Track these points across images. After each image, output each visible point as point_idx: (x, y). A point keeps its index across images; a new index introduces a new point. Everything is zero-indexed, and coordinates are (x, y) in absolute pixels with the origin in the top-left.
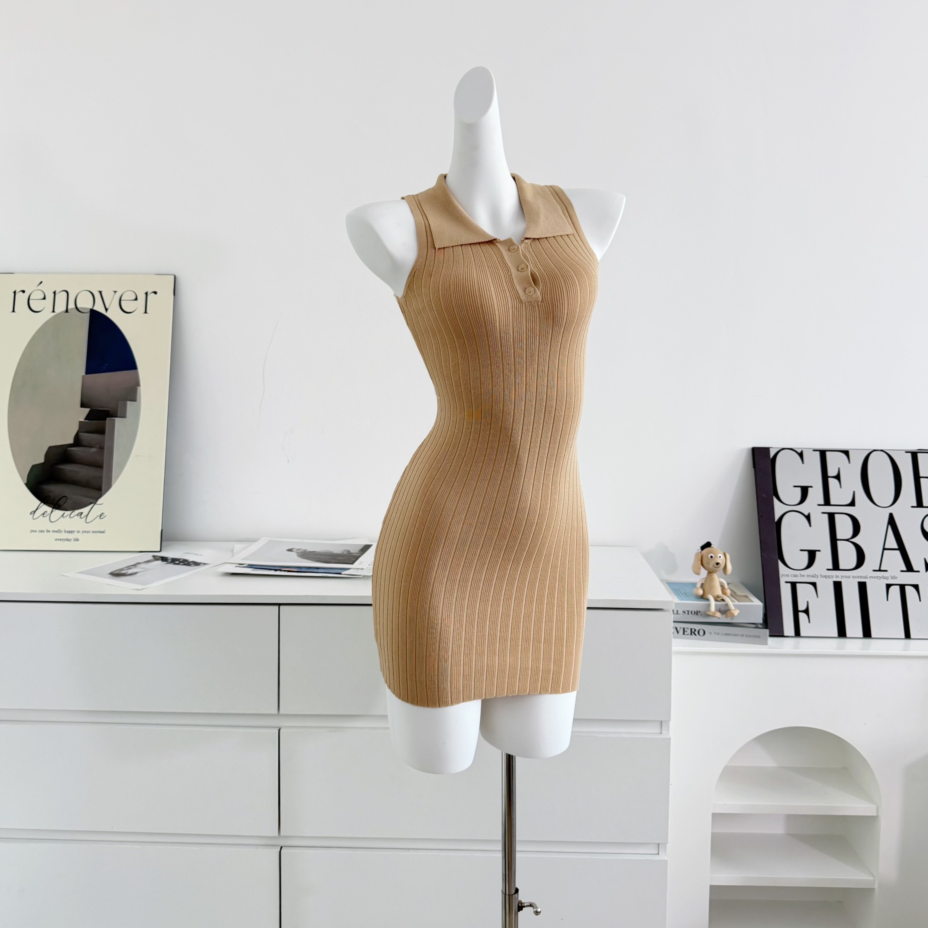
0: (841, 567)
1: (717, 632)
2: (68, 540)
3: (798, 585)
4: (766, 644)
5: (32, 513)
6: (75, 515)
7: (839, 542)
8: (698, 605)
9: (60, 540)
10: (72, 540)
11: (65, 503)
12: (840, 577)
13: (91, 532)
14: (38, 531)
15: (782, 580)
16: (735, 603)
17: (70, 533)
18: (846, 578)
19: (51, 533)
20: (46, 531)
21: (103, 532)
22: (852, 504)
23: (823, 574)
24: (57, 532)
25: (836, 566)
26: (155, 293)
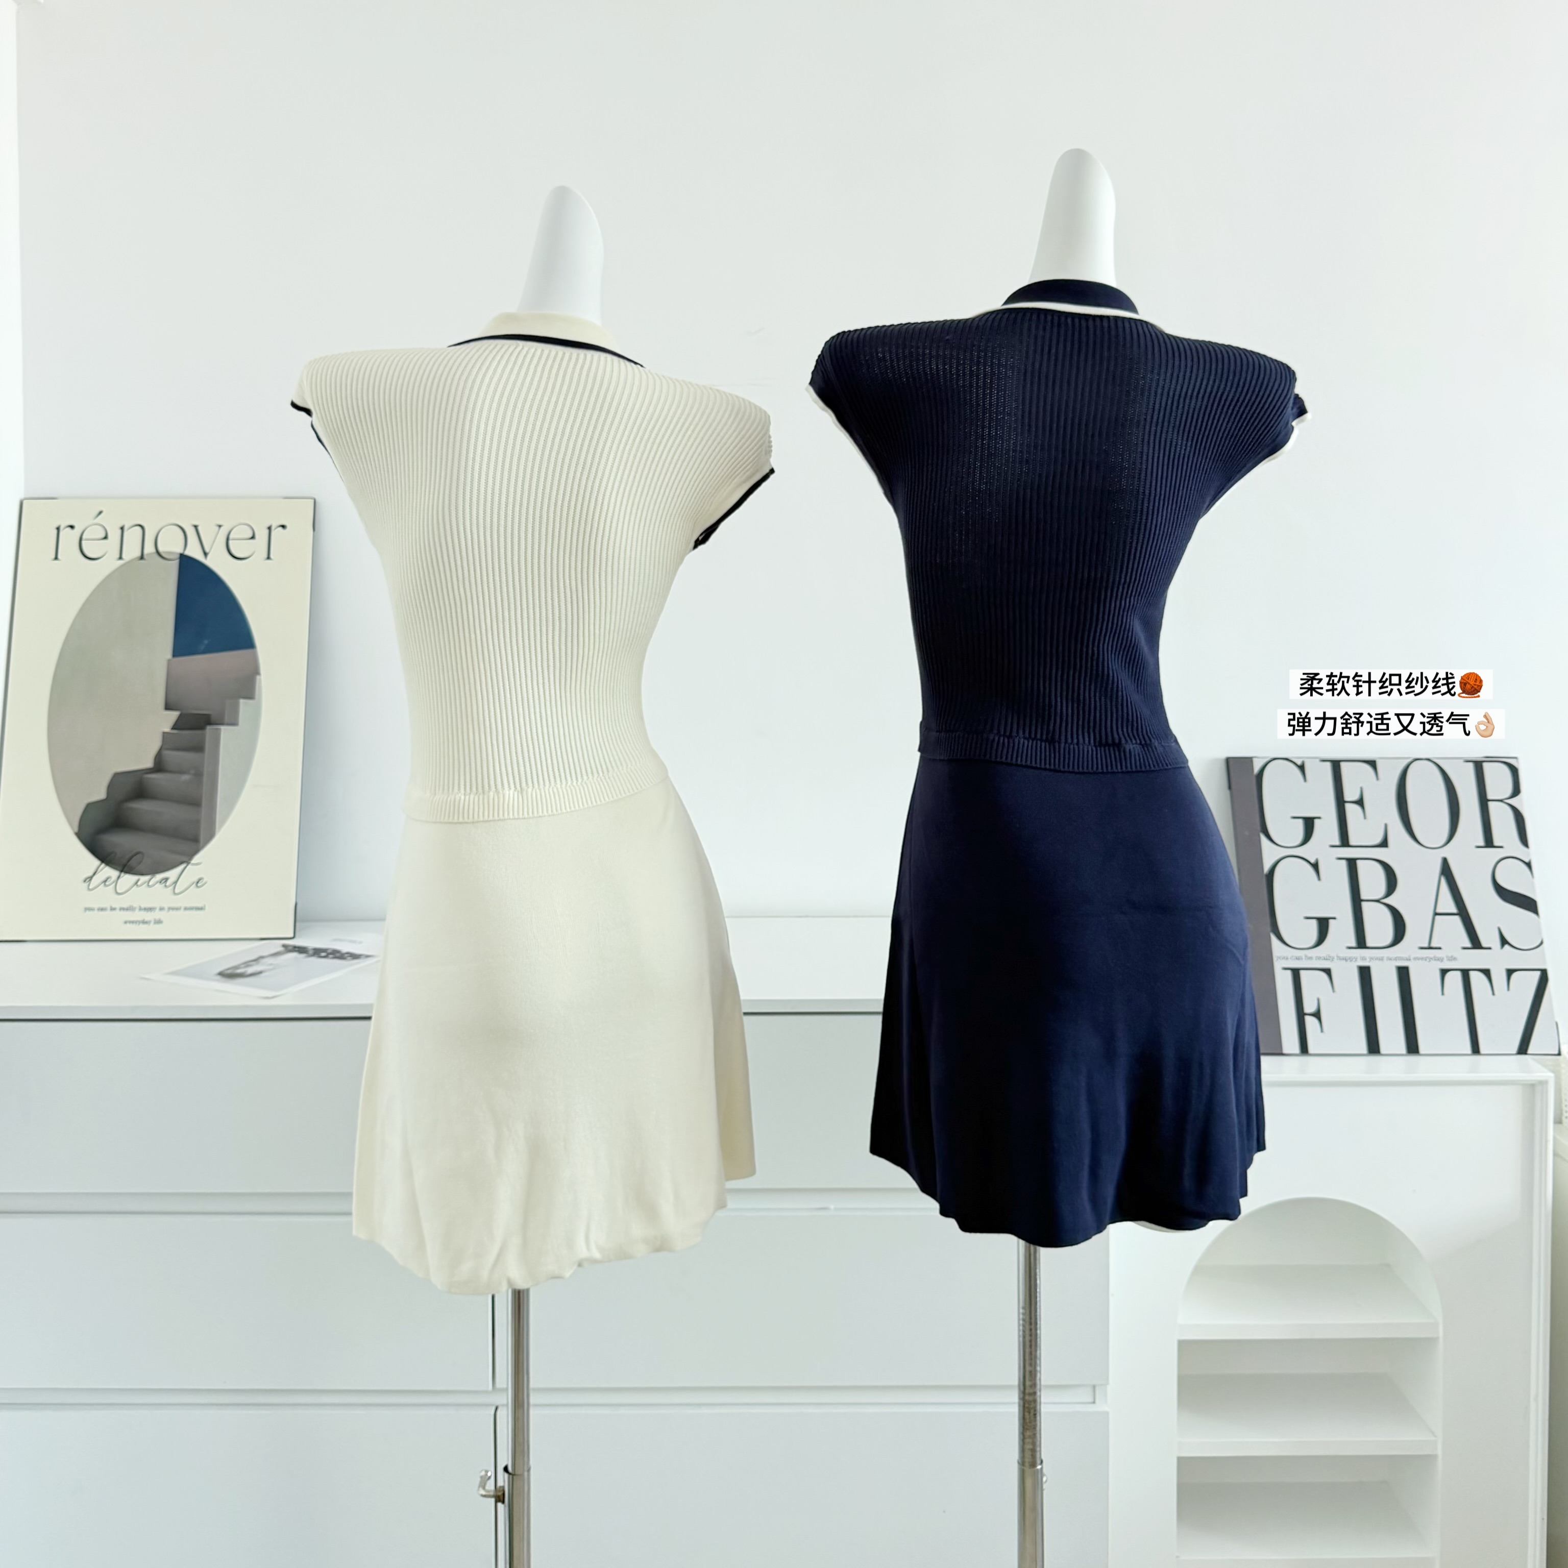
0: (1369, 944)
2: (144, 922)
3: (1303, 974)
5: (88, 880)
6: (157, 883)
7: (1364, 905)
9: (132, 922)
10: (152, 923)
11: (140, 863)
12: (1368, 960)
13: (182, 909)
14: (96, 909)
15: (1278, 965)
17: (148, 911)
18: (1377, 961)
19: (117, 912)
20: (109, 908)
21: (201, 909)
22: (1384, 844)
23: (1342, 955)
24: (127, 909)
25: (1361, 943)
26: (283, 527)
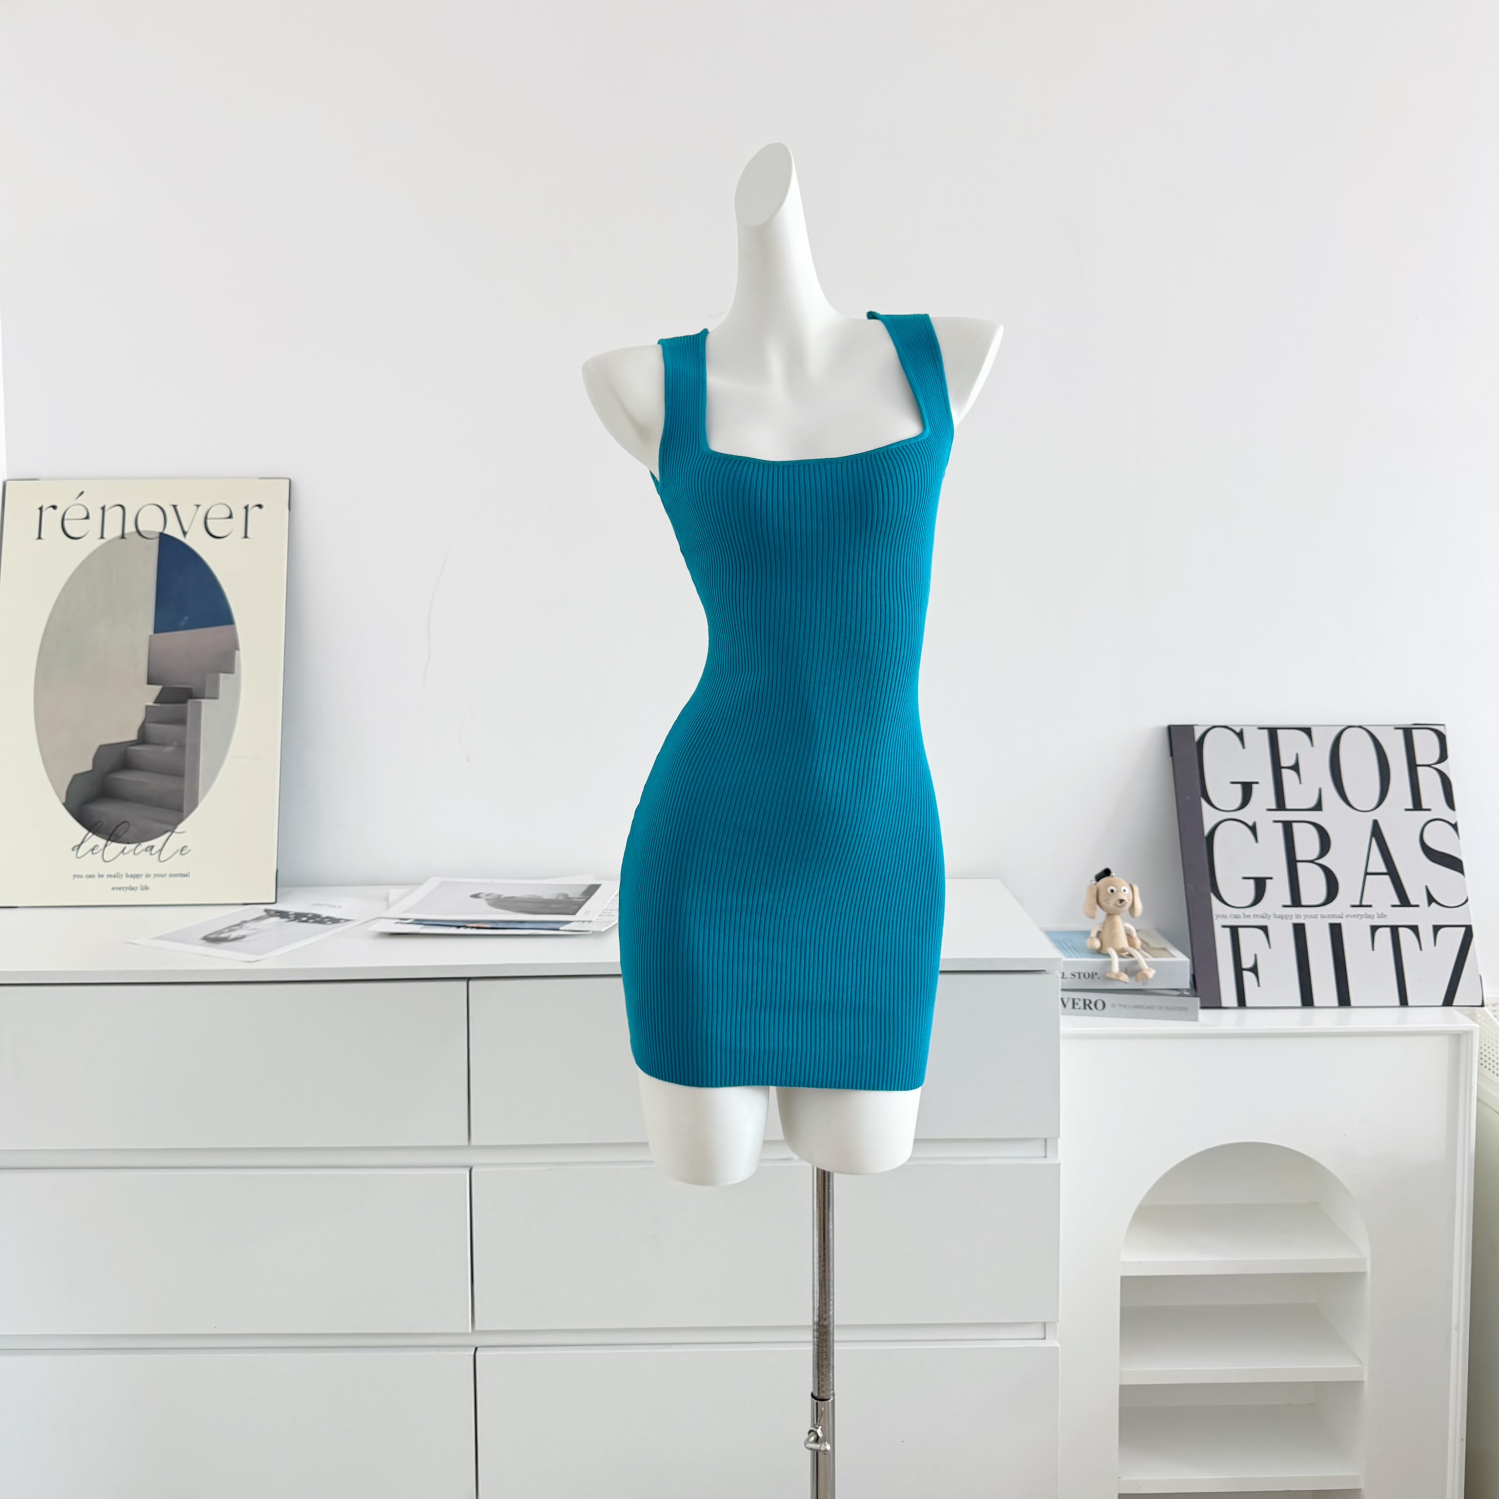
0: (1304, 903)
1: (1123, 1003)
2: (132, 889)
3: (1240, 930)
4: (1196, 1020)
5: (76, 849)
6: (143, 851)
7: (1299, 865)
8: (1092, 962)
9: (120, 889)
10: (139, 888)
11: (125, 832)
12: (1303, 917)
13: (168, 876)
14: (84, 876)
15: (1217, 924)
16: (1148, 960)
17: (134, 878)
18: (1311, 918)
19: (105, 879)
20: (97, 876)
21: (186, 875)
22: (1318, 807)
23: (1275, 913)
24: (115, 876)
25: (1296, 901)
26: (260, 506)
